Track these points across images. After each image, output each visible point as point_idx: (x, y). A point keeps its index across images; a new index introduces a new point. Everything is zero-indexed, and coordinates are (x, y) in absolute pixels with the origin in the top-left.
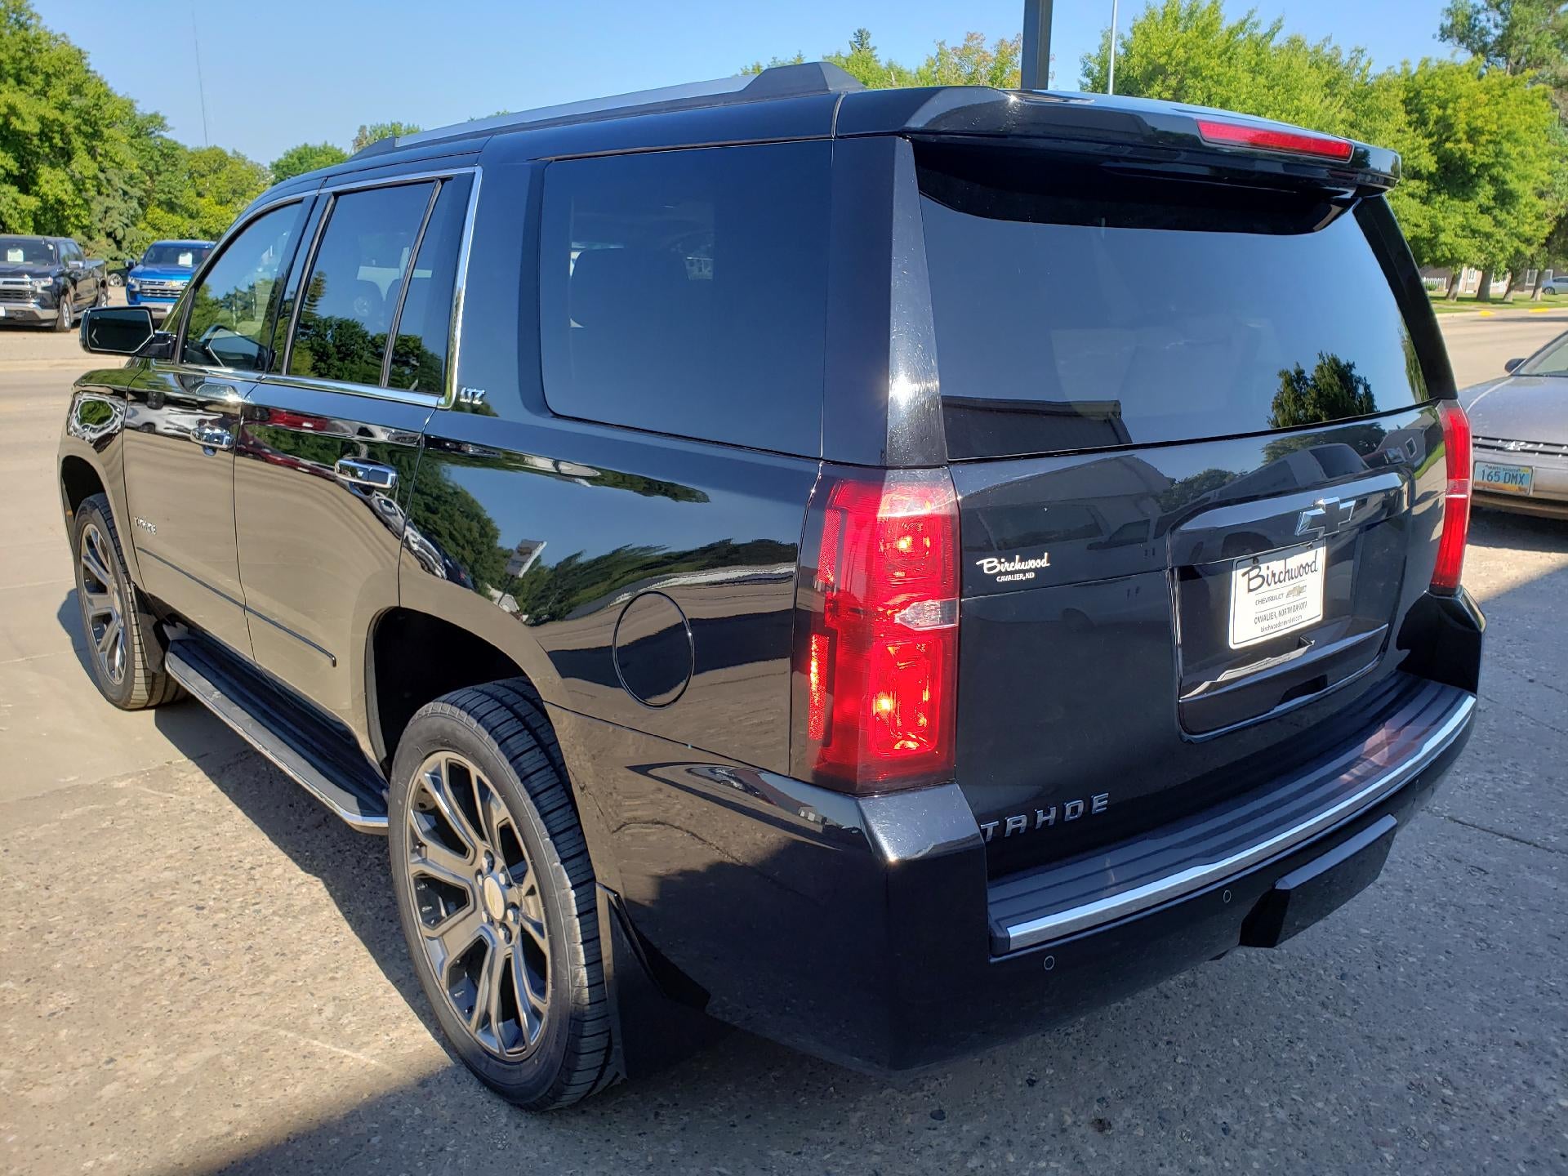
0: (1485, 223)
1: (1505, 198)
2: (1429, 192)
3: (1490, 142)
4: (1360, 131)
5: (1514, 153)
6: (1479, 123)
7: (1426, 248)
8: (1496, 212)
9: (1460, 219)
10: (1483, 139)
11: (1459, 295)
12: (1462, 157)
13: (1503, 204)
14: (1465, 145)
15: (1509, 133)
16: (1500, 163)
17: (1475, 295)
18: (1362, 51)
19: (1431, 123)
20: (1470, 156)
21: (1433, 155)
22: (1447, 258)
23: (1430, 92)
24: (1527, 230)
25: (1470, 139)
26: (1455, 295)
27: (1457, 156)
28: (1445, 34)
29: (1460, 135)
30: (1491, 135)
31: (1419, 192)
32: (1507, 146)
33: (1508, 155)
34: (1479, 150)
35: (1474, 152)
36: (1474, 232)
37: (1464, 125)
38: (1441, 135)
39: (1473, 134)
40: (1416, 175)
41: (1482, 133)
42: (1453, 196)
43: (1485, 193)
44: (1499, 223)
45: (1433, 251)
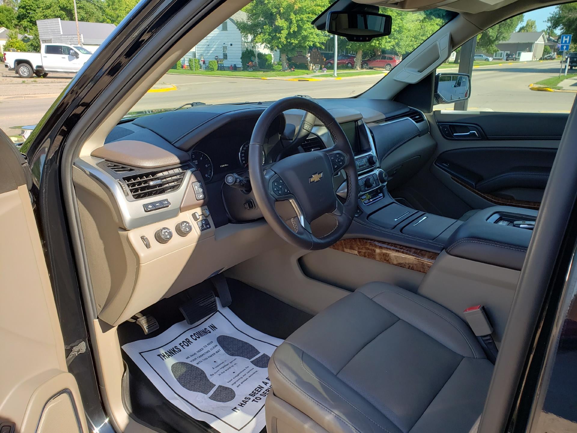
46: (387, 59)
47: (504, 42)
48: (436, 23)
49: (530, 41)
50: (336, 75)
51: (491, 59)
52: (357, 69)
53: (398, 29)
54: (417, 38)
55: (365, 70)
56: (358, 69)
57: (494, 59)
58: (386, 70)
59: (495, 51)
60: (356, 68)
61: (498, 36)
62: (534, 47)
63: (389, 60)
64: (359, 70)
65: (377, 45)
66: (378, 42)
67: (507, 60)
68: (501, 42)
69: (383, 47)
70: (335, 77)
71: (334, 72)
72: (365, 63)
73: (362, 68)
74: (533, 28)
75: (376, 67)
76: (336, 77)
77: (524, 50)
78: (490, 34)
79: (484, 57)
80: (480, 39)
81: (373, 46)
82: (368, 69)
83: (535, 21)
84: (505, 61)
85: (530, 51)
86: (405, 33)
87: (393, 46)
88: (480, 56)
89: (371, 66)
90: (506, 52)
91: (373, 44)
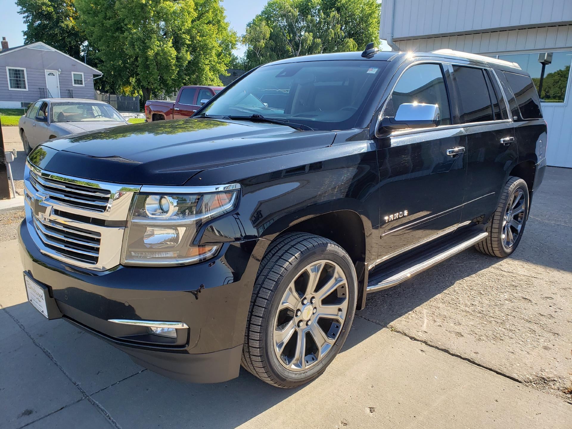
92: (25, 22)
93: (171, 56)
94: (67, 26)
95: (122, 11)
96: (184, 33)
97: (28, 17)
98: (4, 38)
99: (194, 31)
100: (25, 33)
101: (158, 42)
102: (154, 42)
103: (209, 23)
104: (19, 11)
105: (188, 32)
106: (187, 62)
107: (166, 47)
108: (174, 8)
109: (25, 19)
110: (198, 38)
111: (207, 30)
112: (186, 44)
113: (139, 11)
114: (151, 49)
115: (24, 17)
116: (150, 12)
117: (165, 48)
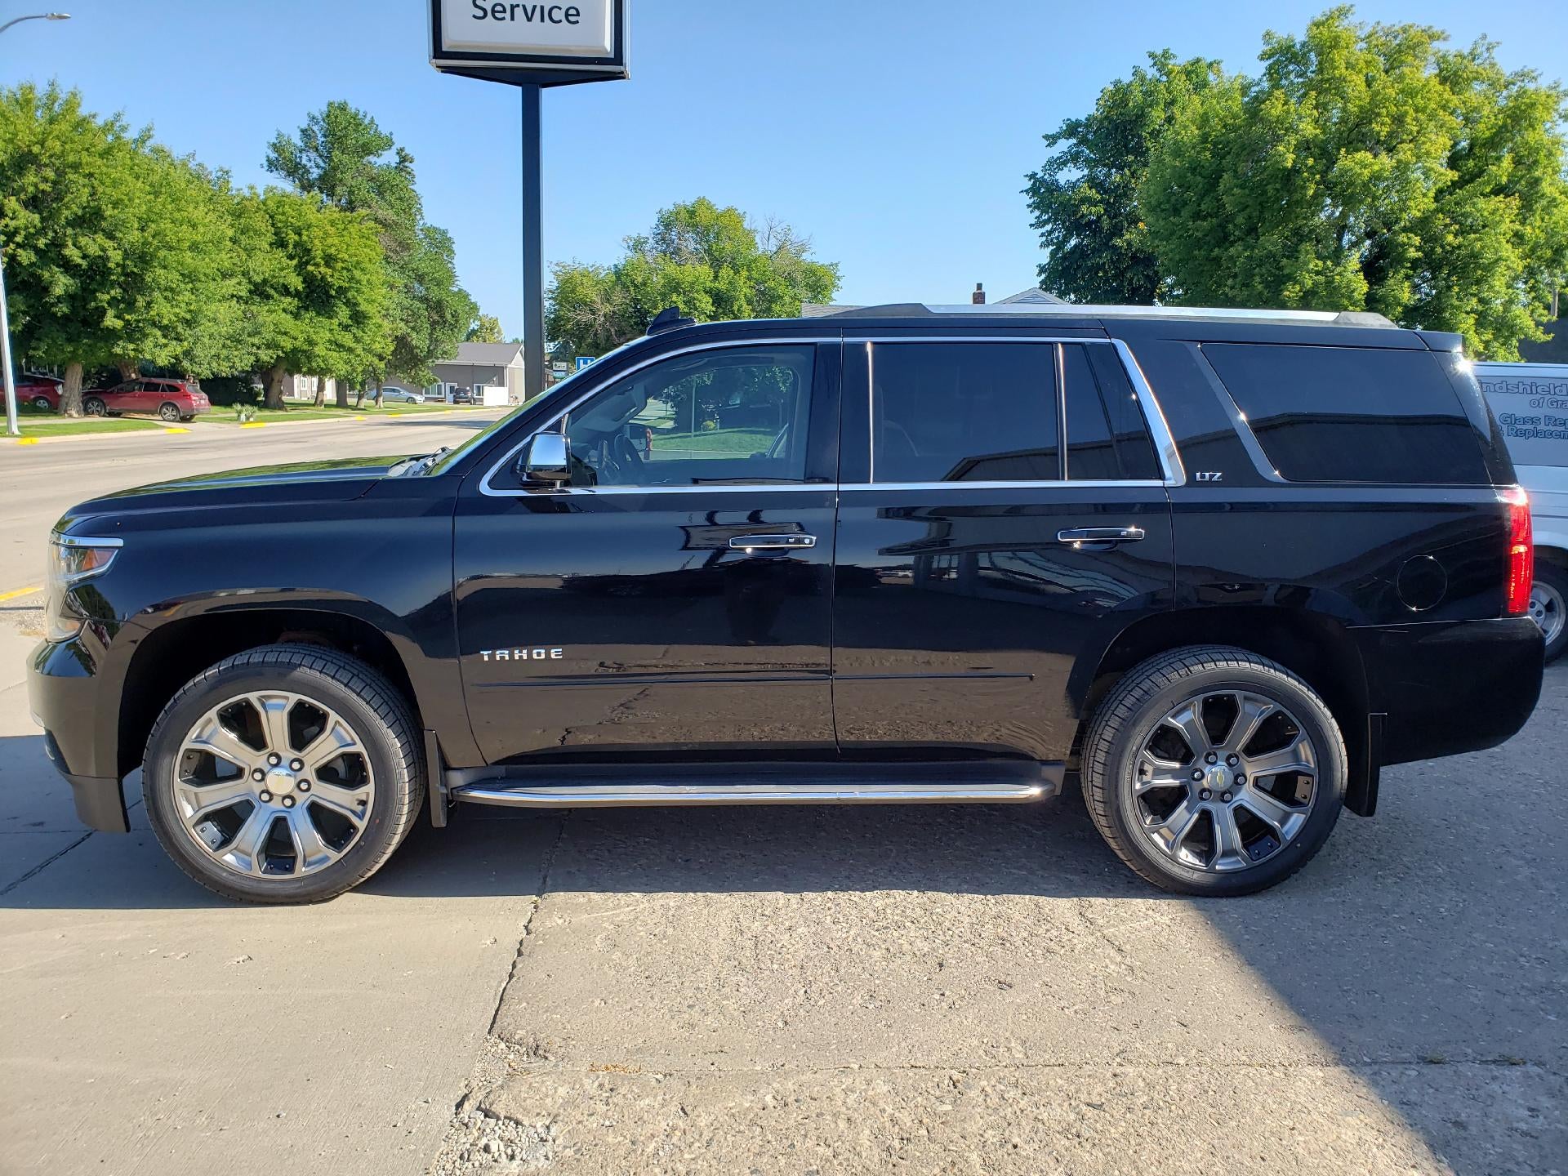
0: (347, 339)
1: (359, 318)
2: (298, 308)
3: (343, 268)
4: (240, 247)
5: (364, 279)
6: (333, 251)
7: (303, 359)
8: (355, 330)
9: (328, 335)
10: (339, 265)
11: (325, 403)
12: (323, 278)
13: (358, 323)
14: (323, 269)
15: (358, 263)
16: (353, 287)
17: (335, 403)
18: (227, 172)
19: (291, 246)
20: (329, 280)
21: (298, 275)
22: (322, 368)
23: (283, 218)
24: (377, 347)
25: (327, 265)
26: (322, 401)
27: (319, 278)
28: (272, 165)
29: (318, 260)
30: (343, 262)
31: (291, 308)
32: (357, 273)
33: (359, 282)
34: (336, 275)
35: (332, 276)
36: (340, 346)
37: (319, 252)
38: (301, 258)
39: (329, 260)
40: (285, 291)
41: (336, 260)
42: (319, 314)
43: (343, 313)
44: (357, 340)
45: (310, 362)
46: (163, 390)
47: (447, 362)
48: (282, 307)
49: (498, 364)
50: (17, 432)
51: (419, 398)
52: (71, 416)
53: (188, 316)
54: (239, 342)
55: (96, 419)
56: (75, 415)
57: (427, 399)
58: (164, 420)
59: (430, 382)
60: (66, 411)
61: (431, 348)
62: (507, 372)
63: (168, 393)
64: (75, 417)
65: (132, 354)
66: (131, 346)
67: (456, 402)
68: (440, 362)
69: (148, 357)
70: (13, 435)
71: (9, 422)
72: (95, 399)
73: (87, 412)
74: (496, 335)
75: (130, 411)
76: (17, 436)
77: (488, 381)
78: (414, 342)
79: (405, 394)
80: (393, 352)
81: (117, 355)
82: (104, 416)
83: (497, 319)
84: (452, 404)
85: (501, 384)
86: (205, 327)
87: (176, 357)
88: (394, 390)
89: (116, 409)
90: (448, 385)
91: (118, 350)
92: (1043, 245)
93: (1350, 298)
94: (1129, 244)
95: (1233, 195)
96: (1405, 230)
97: (1050, 233)
98: (979, 286)
99: (1441, 220)
100: (1042, 269)
101: (1320, 263)
102: (1306, 263)
103: (1498, 191)
104: (1034, 221)
105: (1421, 225)
106: (1400, 309)
107: (1340, 274)
108: (1376, 168)
109: (1044, 239)
110: (1450, 238)
111: (1486, 214)
112: (1407, 260)
113: (1277, 190)
114: (1296, 282)
115: (1042, 235)
116: (1304, 188)
117: (1337, 277)
